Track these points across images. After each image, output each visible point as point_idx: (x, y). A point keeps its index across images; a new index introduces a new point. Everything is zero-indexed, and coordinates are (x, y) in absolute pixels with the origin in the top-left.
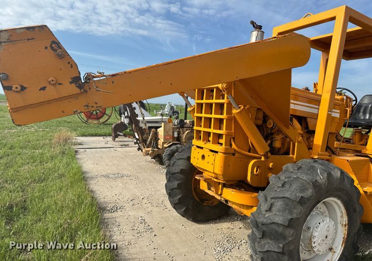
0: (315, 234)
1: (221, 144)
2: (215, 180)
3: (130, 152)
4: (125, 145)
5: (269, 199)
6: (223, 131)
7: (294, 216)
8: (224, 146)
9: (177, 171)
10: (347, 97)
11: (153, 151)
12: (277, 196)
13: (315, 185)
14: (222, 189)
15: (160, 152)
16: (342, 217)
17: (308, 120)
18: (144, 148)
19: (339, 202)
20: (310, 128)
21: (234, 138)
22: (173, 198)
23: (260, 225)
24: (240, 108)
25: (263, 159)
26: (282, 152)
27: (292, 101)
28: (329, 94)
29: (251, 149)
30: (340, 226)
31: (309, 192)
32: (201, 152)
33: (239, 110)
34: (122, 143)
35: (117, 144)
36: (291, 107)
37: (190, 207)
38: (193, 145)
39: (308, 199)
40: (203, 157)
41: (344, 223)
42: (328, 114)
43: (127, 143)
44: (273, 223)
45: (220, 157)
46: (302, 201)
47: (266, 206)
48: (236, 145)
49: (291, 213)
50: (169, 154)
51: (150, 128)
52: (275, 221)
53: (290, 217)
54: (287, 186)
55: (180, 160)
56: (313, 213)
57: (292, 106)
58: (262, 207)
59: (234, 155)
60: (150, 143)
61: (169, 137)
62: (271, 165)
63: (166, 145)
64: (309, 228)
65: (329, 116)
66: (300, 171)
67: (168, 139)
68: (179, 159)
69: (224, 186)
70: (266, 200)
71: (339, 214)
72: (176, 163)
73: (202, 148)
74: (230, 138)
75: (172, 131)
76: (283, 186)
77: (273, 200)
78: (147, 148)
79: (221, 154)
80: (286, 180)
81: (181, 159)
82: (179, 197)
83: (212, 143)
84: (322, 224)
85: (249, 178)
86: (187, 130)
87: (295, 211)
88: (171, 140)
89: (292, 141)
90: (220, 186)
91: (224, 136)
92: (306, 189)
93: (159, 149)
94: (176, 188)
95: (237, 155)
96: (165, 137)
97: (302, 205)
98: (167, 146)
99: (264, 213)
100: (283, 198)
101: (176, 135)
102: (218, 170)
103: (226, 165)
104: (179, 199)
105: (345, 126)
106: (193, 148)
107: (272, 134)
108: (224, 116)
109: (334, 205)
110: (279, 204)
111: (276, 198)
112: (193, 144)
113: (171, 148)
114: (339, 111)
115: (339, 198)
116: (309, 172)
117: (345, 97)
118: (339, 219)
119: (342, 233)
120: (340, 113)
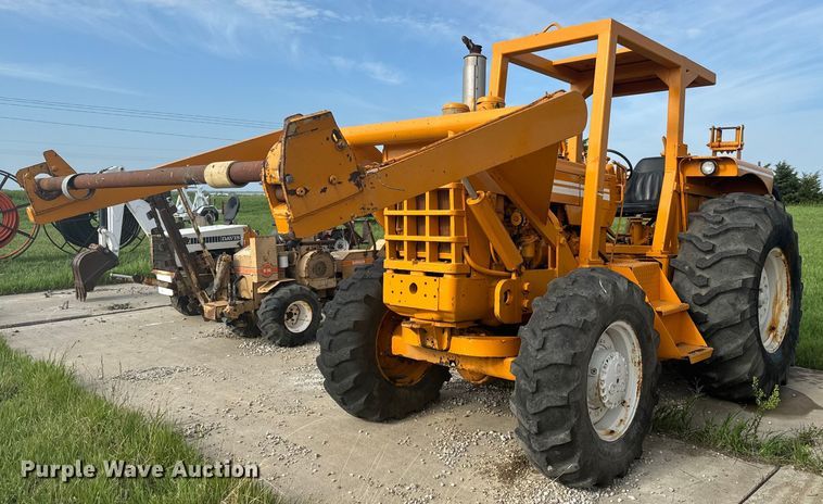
0: (604, 377)
1: (449, 261)
2: (438, 325)
3: (148, 322)
4: (121, 307)
5: (539, 332)
6: (451, 238)
7: (578, 349)
8: (453, 262)
9: (347, 327)
10: (619, 165)
11: (234, 305)
12: (551, 325)
13: (599, 302)
14: (449, 340)
15: (250, 307)
16: (634, 350)
17: (567, 208)
18: (206, 301)
19: (629, 328)
20: (572, 222)
21: (467, 248)
22: (338, 382)
23: (531, 374)
24: (478, 195)
25: (514, 276)
26: (535, 264)
27: (555, 181)
28: (598, 163)
29: (495, 261)
30: (631, 365)
31: (593, 314)
32: (408, 280)
33: (477, 201)
34: (109, 303)
35: (95, 305)
36: (553, 191)
37: (375, 393)
38: (385, 270)
39: (593, 324)
40: (414, 288)
41: (637, 360)
42: (598, 196)
43: (124, 302)
44: (551, 365)
45: (448, 284)
46: (584, 328)
47: (537, 343)
48: (471, 258)
49: (573, 346)
50: (275, 309)
51: (216, 253)
52: (554, 361)
53: (573, 352)
54: (562, 309)
55: (350, 305)
56: (597, 349)
57: (555, 190)
58: (529, 348)
59: (469, 275)
60: (221, 288)
61: (269, 270)
62: (526, 286)
63: (261, 290)
64: (594, 371)
65: (599, 199)
66: (576, 285)
67: (266, 275)
68: (347, 303)
69: (453, 333)
70: (535, 334)
71: (629, 348)
72: (340, 312)
73: (407, 272)
74: (464, 247)
75: (276, 255)
76: (556, 310)
77: (546, 333)
78: (213, 300)
79: (450, 276)
80: (559, 301)
81: (352, 302)
82: (356, 375)
83: (430, 261)
84: (610, 362)
85: (497, 311)
86: (308, 250)
87: (578, 342)
88: (275, 276)
89: (551, 244)
90: (446, 335)
91: (453, 246)
92: (589, 310)
93: (245, 299)
94: (347, 361)
95: (474, 275)
96: (260, 272)
97: (585, 333)
98: (267, 290)
99: (534, 354)
100: (559, 326)
101: (284, 263)
102: (447, 304)
103: (459, 293)
104: (355, 380)
105: (618, 215)
106: (387, 276)
107: (520, 235)
108: (450, 211)
109: (622, 332)
110: (555, 336)
111: (550, 328)
112: (385, 267)
113: (278, 295)
114: (608, 191)
115: (628, 321)
116: (589, 286)
117: (615, 166)
118: (630, 354)
119: (635, 375)
120: (611, 193)
